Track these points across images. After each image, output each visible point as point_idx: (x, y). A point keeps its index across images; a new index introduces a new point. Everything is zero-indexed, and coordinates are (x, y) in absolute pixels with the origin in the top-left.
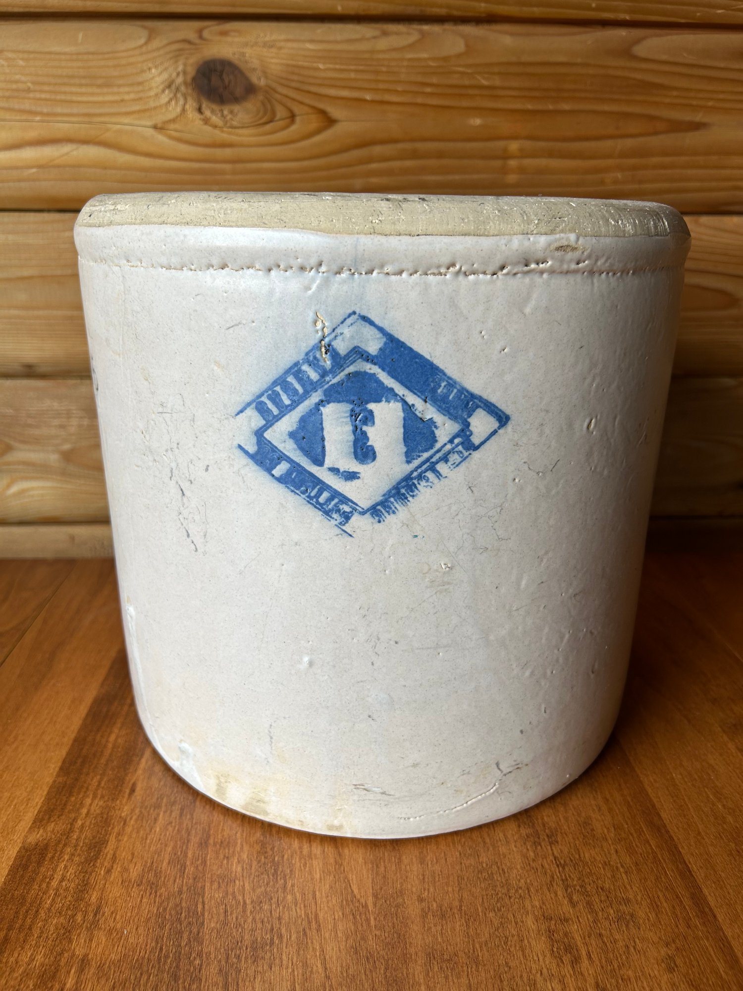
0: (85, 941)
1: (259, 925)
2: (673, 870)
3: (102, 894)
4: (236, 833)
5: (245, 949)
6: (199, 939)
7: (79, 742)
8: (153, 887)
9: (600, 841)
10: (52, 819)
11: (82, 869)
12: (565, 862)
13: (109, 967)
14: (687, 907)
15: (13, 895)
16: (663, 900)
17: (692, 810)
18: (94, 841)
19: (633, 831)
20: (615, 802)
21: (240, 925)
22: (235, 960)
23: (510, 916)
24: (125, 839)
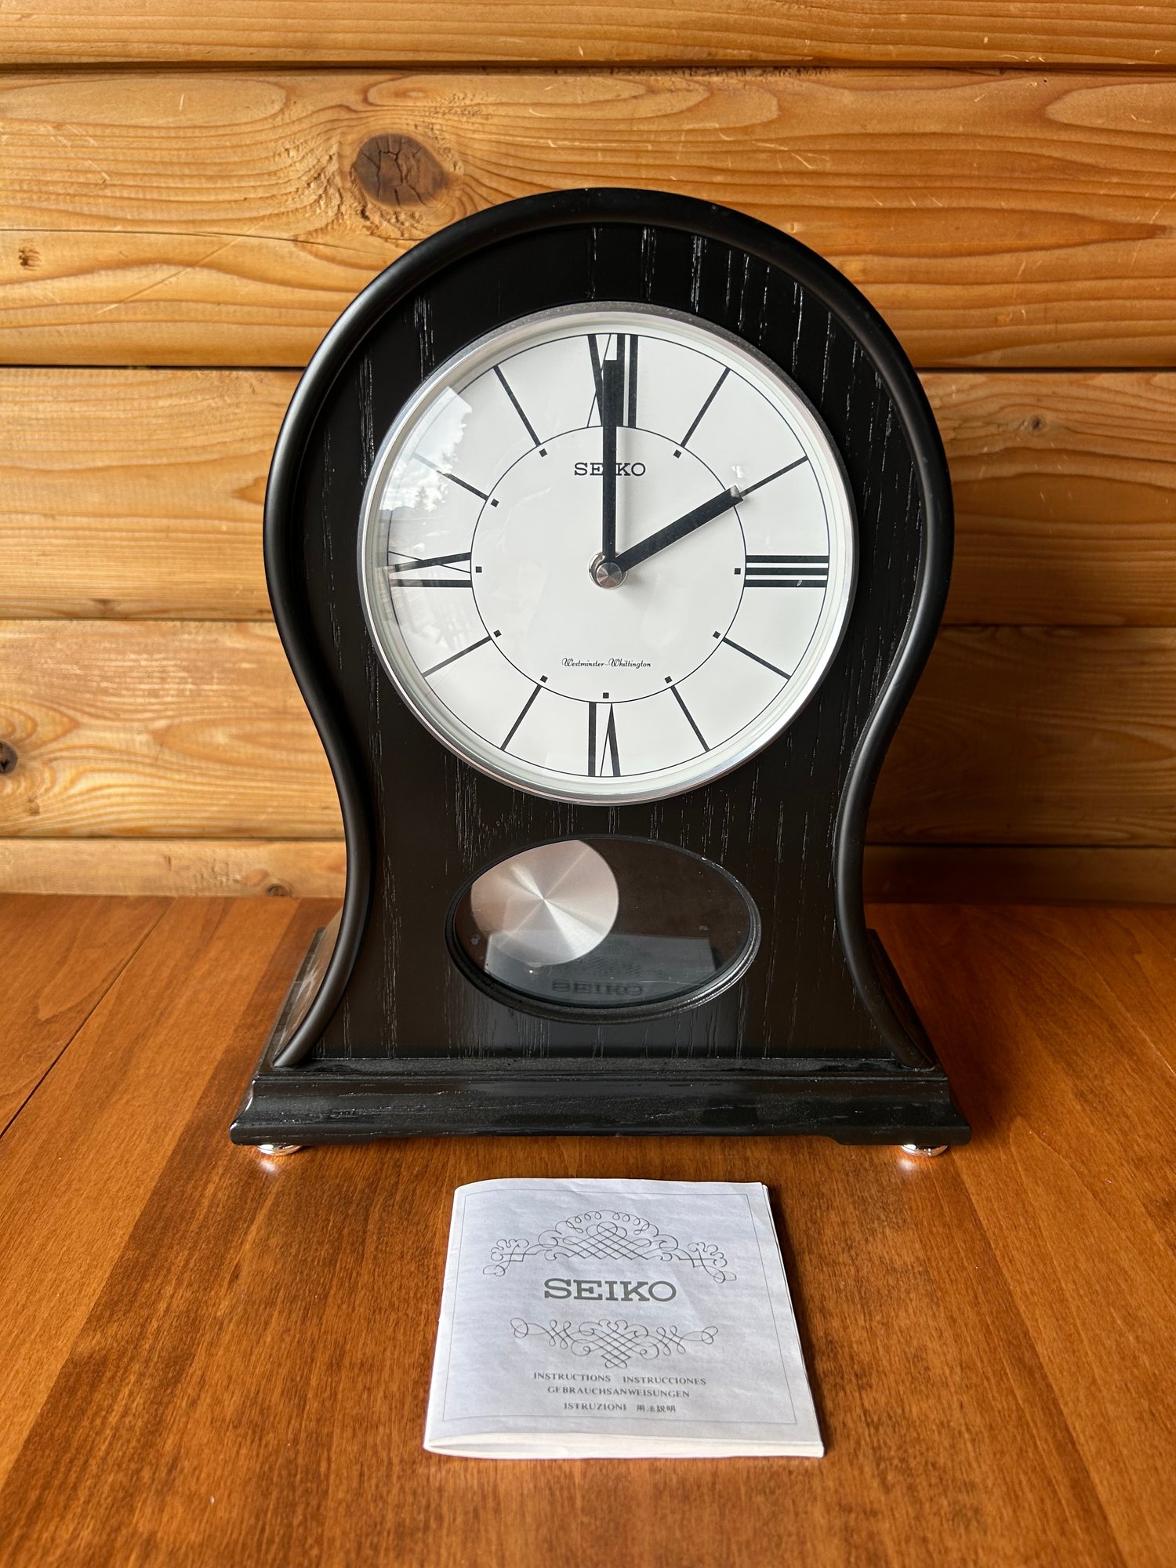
0: (153, 1512)
1: (410, 1499)
2: (1046, 1441)
3: (181, 1438)
4: (385, 1350)
5: (385, 1534)
6: (317, 1516)
7: (161, 1194)
8: (258, 1431)
9: (938, 1388)
10: (115, 1317)
11: (155, 1397)
12: (879, 1419)
13: (186, 1554)
14: (1064, 1502)
15: (52, 1434)
16: (1026, 1489)
17: (1086, 1342)
18: (174, 1354)
19: (990, 1374)
20: (966, 1325)
21: (381, 1497)
22: (370, 1553)
23: (789, 1503)
24: (221, 1353)
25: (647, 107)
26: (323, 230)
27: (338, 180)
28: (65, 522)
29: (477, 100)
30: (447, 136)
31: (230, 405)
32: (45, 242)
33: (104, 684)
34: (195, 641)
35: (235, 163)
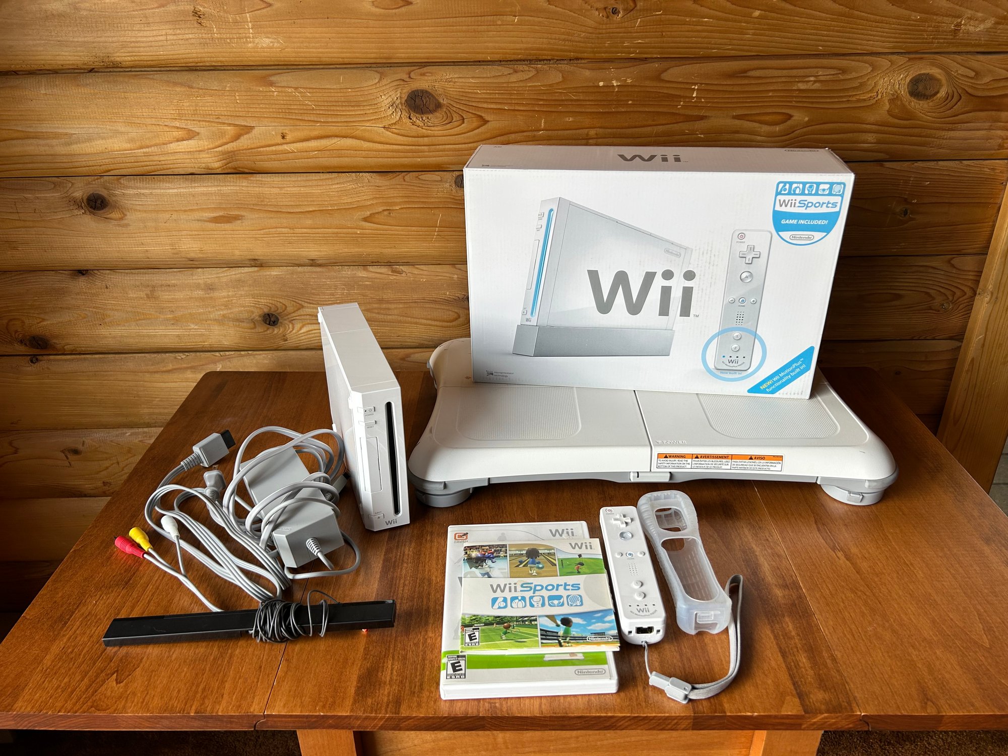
25: (514, 78)
26: (395, 124)
27: (400, 105)
28: (297, 231)
29: (451, 76)
30: (440, 90)
31: (360, 187)
32: (291, 130)
33: (313, 291)
34: (347, 274)
35: (361, 101)
